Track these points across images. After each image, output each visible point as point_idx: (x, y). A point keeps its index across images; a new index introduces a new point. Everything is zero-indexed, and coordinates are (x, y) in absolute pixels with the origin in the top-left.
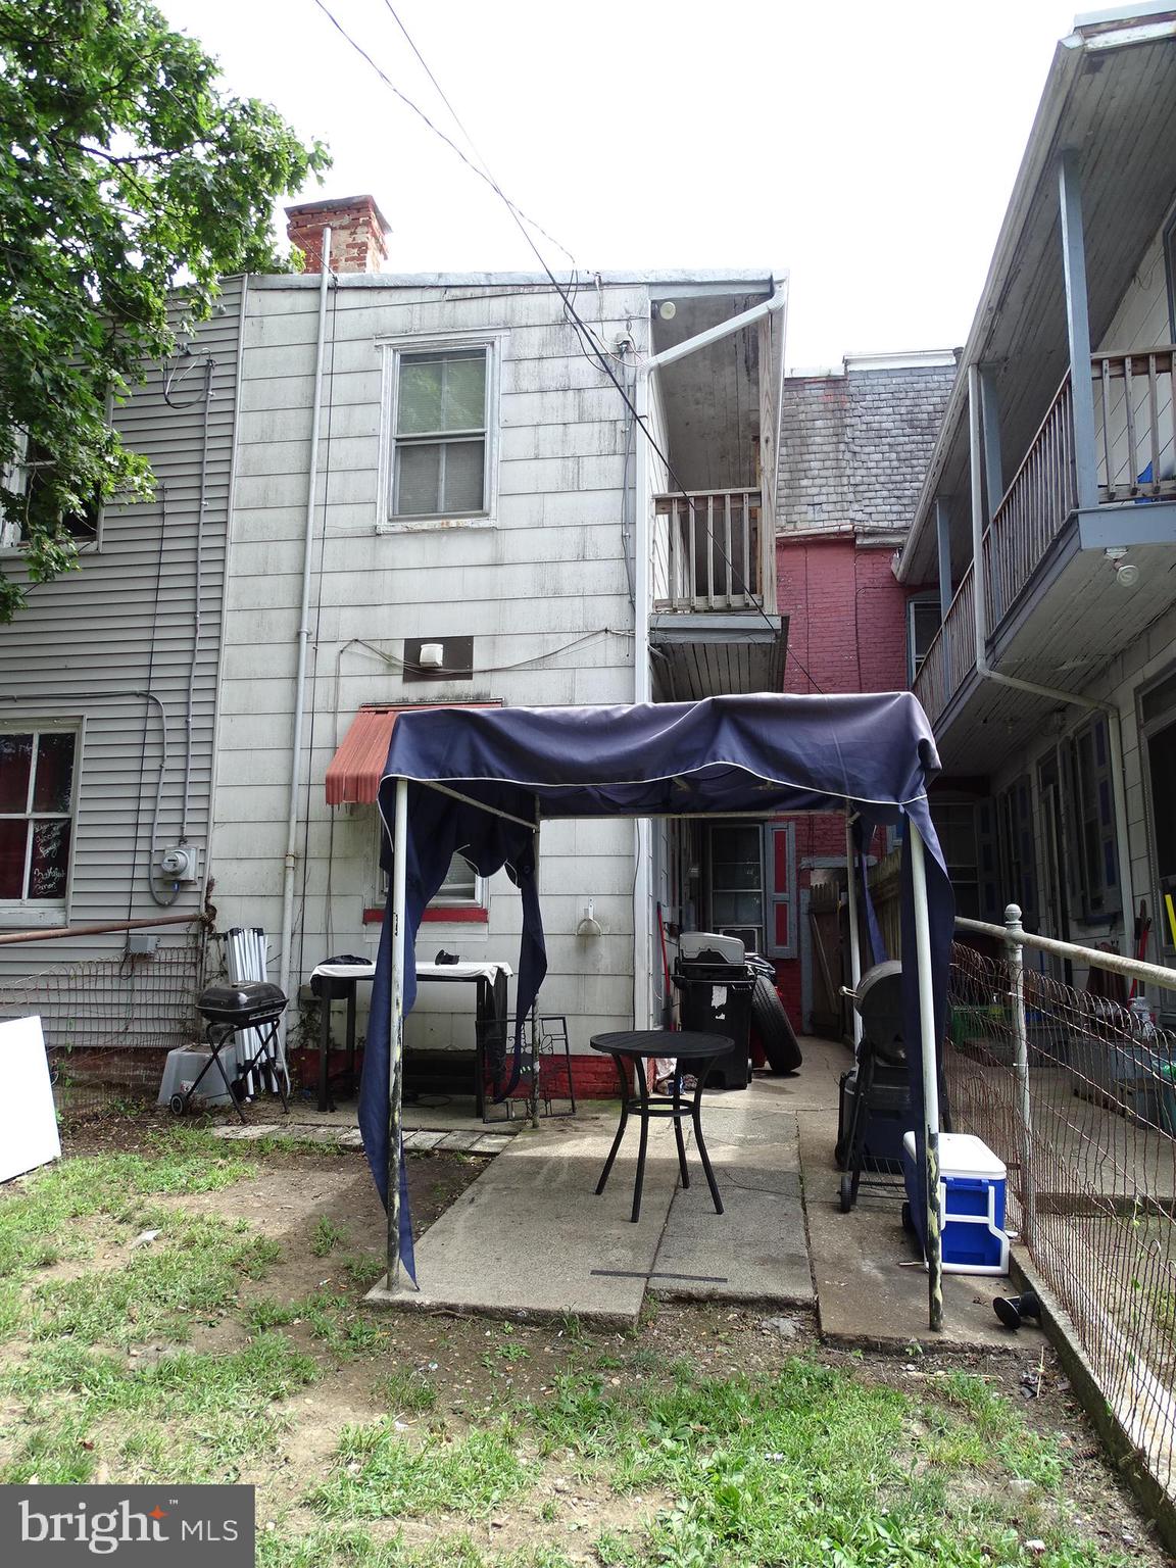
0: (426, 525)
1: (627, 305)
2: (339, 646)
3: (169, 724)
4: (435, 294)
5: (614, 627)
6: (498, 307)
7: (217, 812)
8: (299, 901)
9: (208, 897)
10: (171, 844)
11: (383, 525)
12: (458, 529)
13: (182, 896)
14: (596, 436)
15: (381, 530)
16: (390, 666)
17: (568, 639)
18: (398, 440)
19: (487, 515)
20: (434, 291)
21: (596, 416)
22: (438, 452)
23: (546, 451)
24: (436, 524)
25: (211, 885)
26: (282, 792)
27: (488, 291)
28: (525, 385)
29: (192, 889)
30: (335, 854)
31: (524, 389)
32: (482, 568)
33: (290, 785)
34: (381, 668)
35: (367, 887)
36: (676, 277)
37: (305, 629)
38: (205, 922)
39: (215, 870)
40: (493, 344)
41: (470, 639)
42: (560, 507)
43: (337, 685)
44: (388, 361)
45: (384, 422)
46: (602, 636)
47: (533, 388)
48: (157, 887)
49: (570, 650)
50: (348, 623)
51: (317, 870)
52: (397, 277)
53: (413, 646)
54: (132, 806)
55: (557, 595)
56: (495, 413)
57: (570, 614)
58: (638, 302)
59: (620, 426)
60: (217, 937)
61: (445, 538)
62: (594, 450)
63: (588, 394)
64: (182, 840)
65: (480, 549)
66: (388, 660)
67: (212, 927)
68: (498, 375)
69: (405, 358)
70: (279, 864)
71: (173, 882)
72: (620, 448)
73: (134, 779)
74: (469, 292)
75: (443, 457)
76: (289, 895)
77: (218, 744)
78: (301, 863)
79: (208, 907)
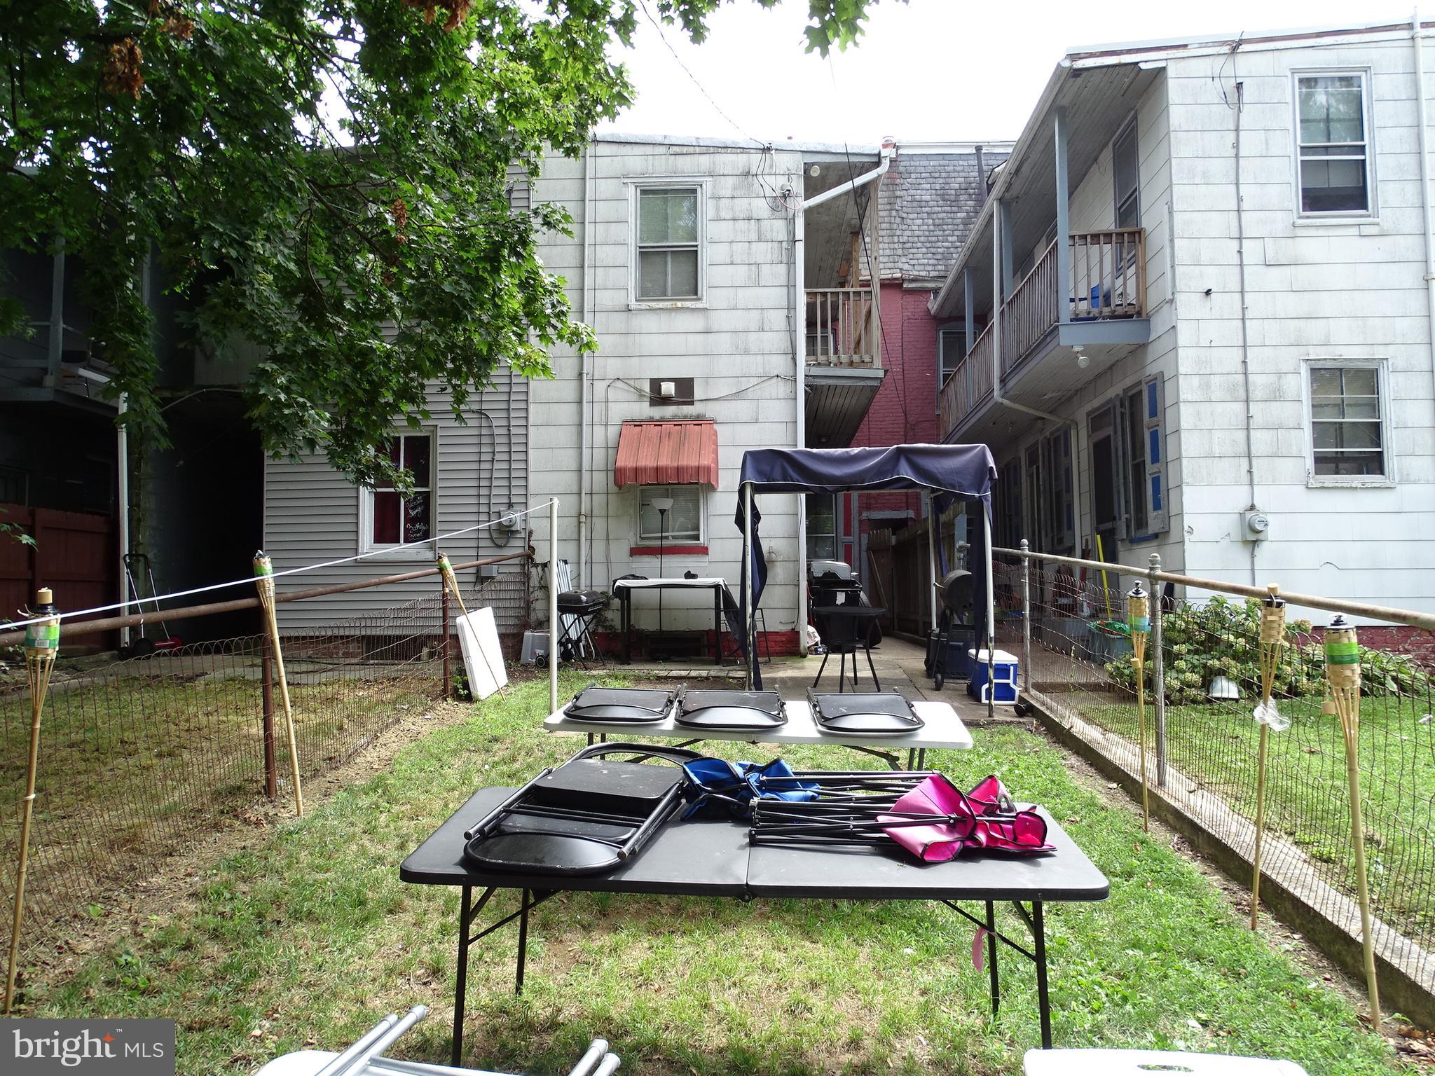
0: (661, 305)
1: (788, 165)
2: (607, 382)
3: (497, 431)
4: (662, 150)
5: (781, 372)
6: (705, 161)
7: (532, 489)
8: (589, 542)
9: (529, 541)
10: (503, 508)
11: (633, 304)
12: (682, 308)
13: (512, 540)
14: (769, 250)
15: (632, 307)
16: (641, 396)
17: (755, 381)
18: (640, 247)
19: (699, 299)
20: (661, 147)
21: (769, 237)
22: (666, 257)
23: (737, 260)
24: (668, 304)
25: (531, 533)
26: (574, 476)
27: (698, 150)
28: (723, 215)
29: (519, 536)
30: (611, 513)
31: (723, 217)
32: (699, 335)
33: (580, 471)
34: (635, 397)
35: (632, 534)
36: (820, 148)
37: (585, 371)
38: (528, 557)
39: (532, 524)
40: (701, 186)
41: (692, 380)
42: (746, 296)
43: (607, 408)
44: (632, 193)
45: (630, 234)
46: (775, 380)
47: (728, 217)
48: (495, 536)
49: (756, 387)
50: (613, 367)
51: (599, 524)
52: (637, 136)
53: (656, 384)
54: (474, 483)
55: (746, 353)
56: (704, 233)
57: (755, 365)
58: (795, 163)
59: (785, 245)
60: (536, 565)
61: (673, 314)
62: (768, 260)
63: (764, 223)
64: (510, 505)
65: (696, 322)
66: (640, 392)
67: (533, 560)
68: (707, 208)
69: (644, 192)
70: (575, 520)
71: (506, 532)
72: (785, 260)
73: (475, 466)
74: (685, 150)
75: (669, 259)
76: (583, 539)
77: (531, 444)
78: (589, 519)
79: (529, 546)
